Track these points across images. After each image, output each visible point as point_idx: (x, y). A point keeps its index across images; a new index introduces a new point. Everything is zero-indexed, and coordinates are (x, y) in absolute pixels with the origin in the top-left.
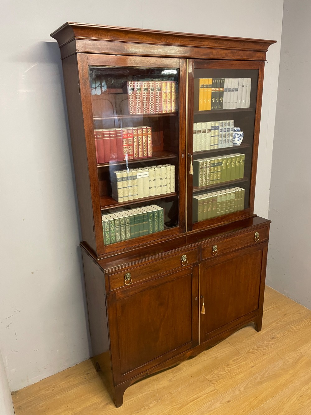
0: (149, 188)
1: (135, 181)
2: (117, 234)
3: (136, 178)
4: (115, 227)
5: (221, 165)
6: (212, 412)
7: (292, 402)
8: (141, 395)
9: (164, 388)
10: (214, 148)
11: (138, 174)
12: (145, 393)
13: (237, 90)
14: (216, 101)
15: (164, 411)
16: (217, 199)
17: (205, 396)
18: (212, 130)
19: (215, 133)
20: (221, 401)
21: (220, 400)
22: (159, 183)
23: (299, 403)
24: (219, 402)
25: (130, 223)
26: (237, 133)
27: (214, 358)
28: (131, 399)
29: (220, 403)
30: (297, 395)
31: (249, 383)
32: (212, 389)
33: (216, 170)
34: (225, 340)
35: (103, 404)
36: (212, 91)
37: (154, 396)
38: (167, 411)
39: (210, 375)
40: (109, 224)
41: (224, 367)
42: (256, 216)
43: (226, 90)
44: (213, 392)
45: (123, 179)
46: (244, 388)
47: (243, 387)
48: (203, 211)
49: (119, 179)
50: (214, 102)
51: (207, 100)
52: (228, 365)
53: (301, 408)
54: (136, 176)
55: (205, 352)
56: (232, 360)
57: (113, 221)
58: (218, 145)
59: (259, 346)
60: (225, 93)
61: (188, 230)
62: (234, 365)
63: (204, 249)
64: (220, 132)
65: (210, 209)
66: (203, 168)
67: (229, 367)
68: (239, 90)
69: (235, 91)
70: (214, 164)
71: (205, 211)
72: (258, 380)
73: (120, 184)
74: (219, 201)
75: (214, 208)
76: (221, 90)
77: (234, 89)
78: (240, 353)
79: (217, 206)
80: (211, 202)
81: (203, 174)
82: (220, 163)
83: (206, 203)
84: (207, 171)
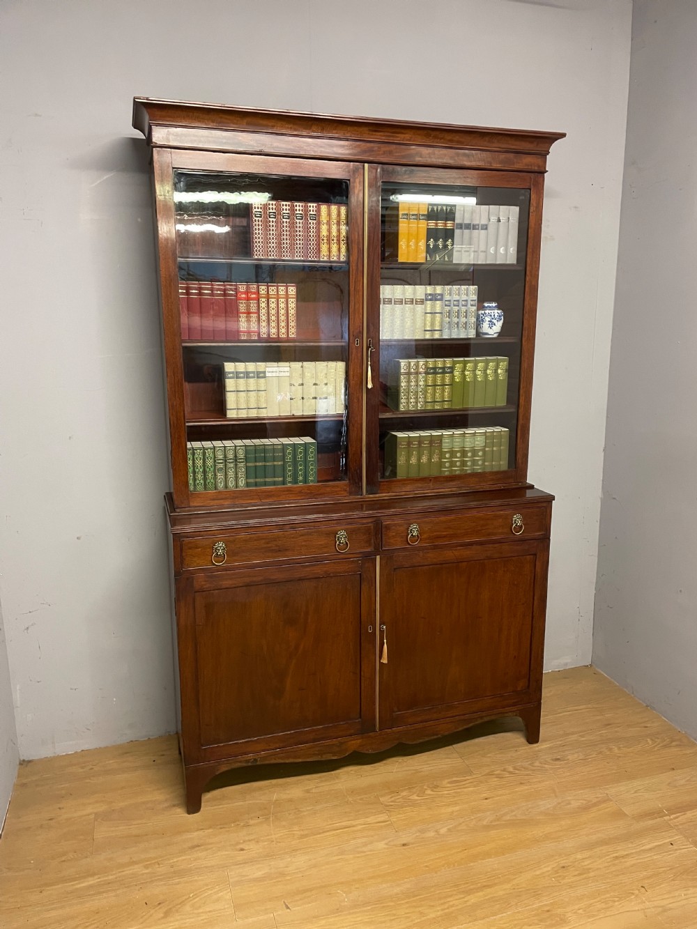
0: (291, 399)
1: (262, 380)
2: (220, 476)
3: (265, 377)
4: (215, 461)
5: (452, 372)
6: (362, 855)
7: (538, 873)
8: (241, 803)
9: (291, 800)
10: (432, 335)
11: (267, 369)
12: (251, 802)
13: (485, 227)
14: (436, 246)
15: (271, 835)
16: (441, 441)
17: (362, 828)
18: (427, 300)
19: (433, 306)
21: (389, 840)
22: (312, 391)
23: (554, 877)
24: (384, 842)
25: (246, 459)
26: (487, 312)
27: (413, 771)
28: (221, 806)
29: (386, 844)
30: (557, 862)
31: (463, 824)
32: (381, 819)
33: (439, 382)
34: (450, 747)
35: (166, 805)
36: (428, 226)
37: (265, 809)
38: (277, 836)
39: (390, 796)
40: (204, 454)
41: (426, 789)
42: (532, 487)
43: (460, 226)
44: (381, 824)
45: (237, 375)
46: (448, 829)
47: (448, 827)
48: (408, 459)
49: (230, 373)
50: (431, 247)
51: (417, 244)
52: (437, 787)
53: (553, 886)
54: (264, 372)
55: (400, 759)
56: (449, 780)
57: (211, 449)
58: (442, 331)
59: (518, 768)
60: (457, 232)
61: (369, 492)
62: (449, 789)
63: (388, 527)
64: (446, 305)
65: (424, 459)
66: (409, 374)
67: (435, 790)
68: (489, 228)
69: (482, 229)
70: (434, 368)
71: (413, 461)
72: (485, 823)
73: (230, 384)
74: (446, 446)
75: (435, 459)
76: (449, 225)
77: (478, 225)
78: (471, 773)
79: (442, 455)
80: (426, 444)
81: (409, 386)
82: (449, 368)
83: (416, 446)
84: (419, 381)
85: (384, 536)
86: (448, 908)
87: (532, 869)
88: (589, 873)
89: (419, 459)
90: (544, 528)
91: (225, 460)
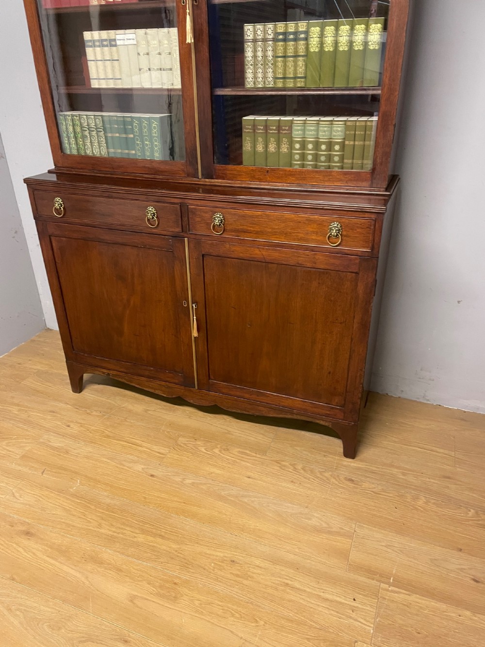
0: (140, 70)
1: (114, 48)
3: (116, 45)
4: (82, 129)
5: (306, 39)
6: (121, 467)
7: (208, 552)
8: (105, 400)
9: (130, 411)
11: (118, 37)
12: (109, 401)
15: (93, 426)
16: (291, 128)
17: (145, 451)
20: (147, 468)
22: (157, 62)
23: (215, 563)
24: (143, 466)
25: (104, 129)
27: (227, 431)
29: (143, 469)
30: (234, 555)
31: (208, 485)
32: (162, 451)
33: (290, 52)
37: (111, 409)
38: (95, 428)
39: (188, 440)
41: (217, 448)
44: (158, 454)
45: (94, 44)
47: (194, 481)
48: (254, 146)
49: (89, 41)
52: (227, 450)
53: (205, 569)
54: (115, 40)
56: (242, 450)
57: (76, 117)
59: (307, 469)
61: (204, 176)
62: (233, 456)
63: (193, 212)
65: (272, 148)
66: (255, 41)
67: (223, 452)
70: (285, 34)
71: (260, 148)
72: (223, 493)
73: (90, 52)
74: (297, 134)
75: (284, 149)
78: (264, 452)
79: (291, 143)
80: (273, 129)
81: (255, 57)
82: (302, 32)
83: (261, 131)
84: (265, 51)
85: (190, 219)
86: (118, 533)
87: (208, 546)
88: (247, 579)
89: (266, 146)
90: (370, 245)
91: (88, 129)
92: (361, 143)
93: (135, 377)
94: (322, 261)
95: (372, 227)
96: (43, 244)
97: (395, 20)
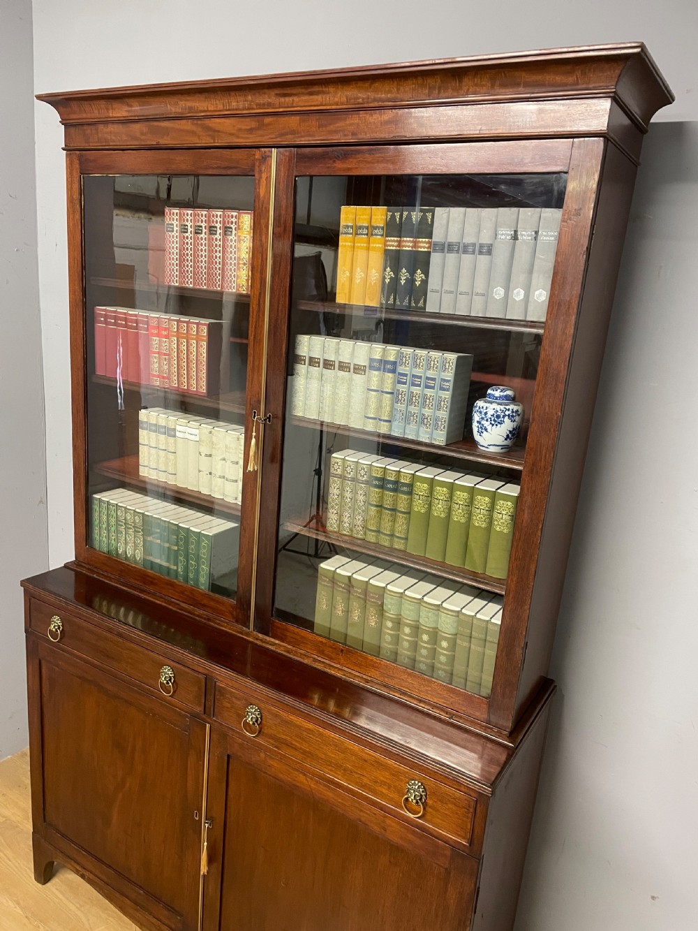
0: (200, 471)
1: (171, 440)
2: (120, 540)
3: (174, 437)
4: (118, 522)
5: (410, 493)
10: (378, 427)
11: (178, 428)
13: (488, 250)
14: (396, 280)
16: (383, 596)
18: (371, 368)
19: (382, 381)
22: (220, 468)
33: (388, 503)
36: (385, 245)
40: (108, 509)
43: (441, 247)
48: (330, 605)
49: (144, 423)
50: (387, 281)
54: (174, 430)
57: (113, 506)
58: (390, 421)
60: (435, 258)
61: (257, 629)
63: (222, 692)
64: (399, 382)
65: (355, 615)
66: (343, 478)
68: (494, 252)
69: (481, 253)
70: (382, 480)
71: (339, 611)
73: (143, 435)
74: (390, 608)
76: (423, 245)
77: (474, 245)
79: (381, 618)
80: (358, 592)
81: (342, 496)
82: (404, 485)
83: (341, 589)
84: (354, 492)
85: (216, 701)
89: (347, 611)
90: (468, 836)
91: (125, 524)
92: (480, 649)
93: (118, 895)
94: (395, 833)
95: (472, 810)
96: (31, 667)
97: (526, 511)
